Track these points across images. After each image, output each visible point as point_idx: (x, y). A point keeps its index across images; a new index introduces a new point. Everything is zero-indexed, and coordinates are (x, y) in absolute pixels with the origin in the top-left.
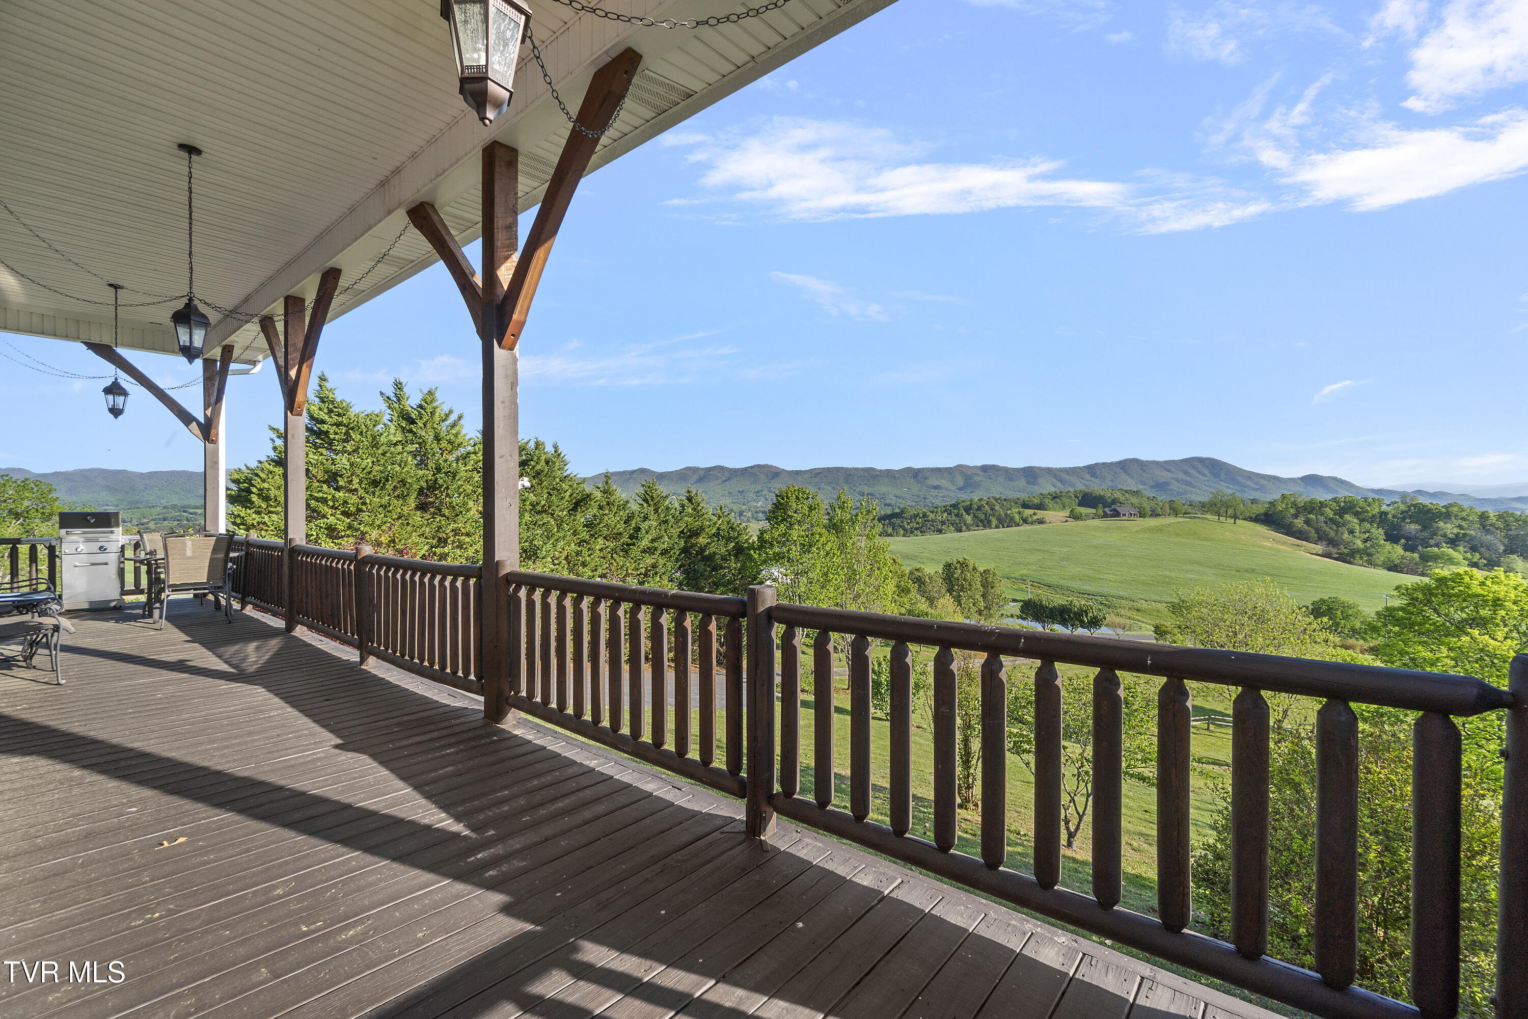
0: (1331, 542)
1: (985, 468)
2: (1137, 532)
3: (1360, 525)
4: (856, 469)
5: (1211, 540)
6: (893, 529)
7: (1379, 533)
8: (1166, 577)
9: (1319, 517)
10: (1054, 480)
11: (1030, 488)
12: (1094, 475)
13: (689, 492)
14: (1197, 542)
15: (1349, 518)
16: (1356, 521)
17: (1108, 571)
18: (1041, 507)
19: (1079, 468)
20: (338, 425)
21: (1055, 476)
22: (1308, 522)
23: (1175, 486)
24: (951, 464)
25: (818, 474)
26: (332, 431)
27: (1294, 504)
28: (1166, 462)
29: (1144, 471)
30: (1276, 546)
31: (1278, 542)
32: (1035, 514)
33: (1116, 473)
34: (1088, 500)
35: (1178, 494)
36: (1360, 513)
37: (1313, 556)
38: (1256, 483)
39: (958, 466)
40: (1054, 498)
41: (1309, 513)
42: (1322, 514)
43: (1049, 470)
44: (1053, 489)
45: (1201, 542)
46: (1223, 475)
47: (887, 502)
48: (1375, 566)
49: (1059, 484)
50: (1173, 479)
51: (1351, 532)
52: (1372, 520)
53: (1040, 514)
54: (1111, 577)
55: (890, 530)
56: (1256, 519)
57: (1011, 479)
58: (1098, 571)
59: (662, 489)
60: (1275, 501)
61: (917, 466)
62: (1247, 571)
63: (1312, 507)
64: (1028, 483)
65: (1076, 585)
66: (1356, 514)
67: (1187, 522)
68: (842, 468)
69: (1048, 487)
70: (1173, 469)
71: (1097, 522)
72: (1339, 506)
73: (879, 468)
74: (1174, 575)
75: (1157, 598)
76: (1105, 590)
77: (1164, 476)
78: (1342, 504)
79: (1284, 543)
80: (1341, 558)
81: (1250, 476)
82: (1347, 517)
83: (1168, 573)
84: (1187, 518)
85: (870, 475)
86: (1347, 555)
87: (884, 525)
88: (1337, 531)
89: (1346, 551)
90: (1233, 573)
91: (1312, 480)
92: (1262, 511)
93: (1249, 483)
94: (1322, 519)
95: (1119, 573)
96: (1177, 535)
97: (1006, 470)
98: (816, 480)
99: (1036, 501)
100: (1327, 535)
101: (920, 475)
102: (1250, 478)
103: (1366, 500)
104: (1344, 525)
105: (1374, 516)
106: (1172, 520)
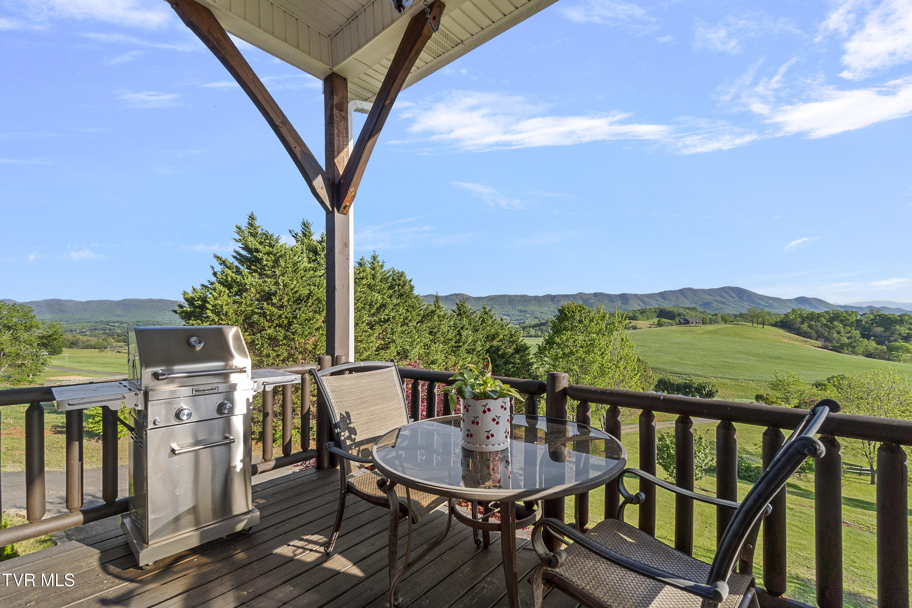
0: (827, 339)
1: (596, 295)
2: (701, 333)
3: (844, 328)
4: (516, 296)
5: (749, 338)
6: (542, 332)
7: (857, 333)
8: (726, 362)
9: (817, 323)
10: (639, 301)
11: (625, 307)
12: (664, 298)
13: (484, 308)
14: (741, 339)
15: (836, 324)
16: (841, 325)
17: (688, 359)
18: (633, 318)
19: (655, 294)
20: (268, 253)
21: (640, 299)
22: (810, 327)
23: (715, 305)
24: (575, 293)
25: (492, 299)
26: (265, 259)
27: (800, 315)
28: (709, 290)
29: (696, 295)
30: (791, 342)
31: (792, 339)
32: (630, 323)
33: (678, 297)
34: (663, 314)
35: (717, 309)
36: (844, 320)
37: (817, 348)
38: (767, 303)
39: (579, 293)
40: (642, 313)
41: (811, 321)
42: (819, 322)
43: (636, 296)
44: (639, 308)
45: (744, 340)
46: (745, 298)
47: (536, 316)
48: (857, 354)
49: (642, 304)
50: (714, 300)
51: (839, 333)
52: (851, 325)
53: (634, 323)
54: (690, 362)
55: (540, 334)
56: (775, 325)
57: (612, 301)
58: (681, 359)
59: (468, 306)
60: (788, 313)
61: (553, 293)
62: (776, 358)
63: (812, 317)
64: (623, 303)
65: (668, 367)
66: (841, 321)
67: (733, 327)
68: (507, 295)
69: (636, 306)
70: (714, 294)
71: (675, 328)
72: (830, 316)
73: (530, 295)
74: (730, 361)
75: (722, 376)
76: (688, 371)
77: (708, 298)
78: (832, 315)
79: (796, 340)
80: (835, 349)
81: (762, 298)
82: (836, 323)
83: (726, 360)
84: (732, 324)
85: (525, 299)
86: (838, 347)
87: (536, 330)
88: (829, 332)
89: (838, 345)
90: (768, 359)
91: (802, 300)
92: (779, 320)
93: (762, 302)
94: (819, 324)
95: (694, 360)
96: (728, 335)
97: (609, 296)
98: (491, 303)
99: (631, 315)
100: (823, 335)
101: (556, 299)
102: (762, 299)
103: (847, 312)
104: (833, 328)
105: (852, 322)
106: (723, 326)
